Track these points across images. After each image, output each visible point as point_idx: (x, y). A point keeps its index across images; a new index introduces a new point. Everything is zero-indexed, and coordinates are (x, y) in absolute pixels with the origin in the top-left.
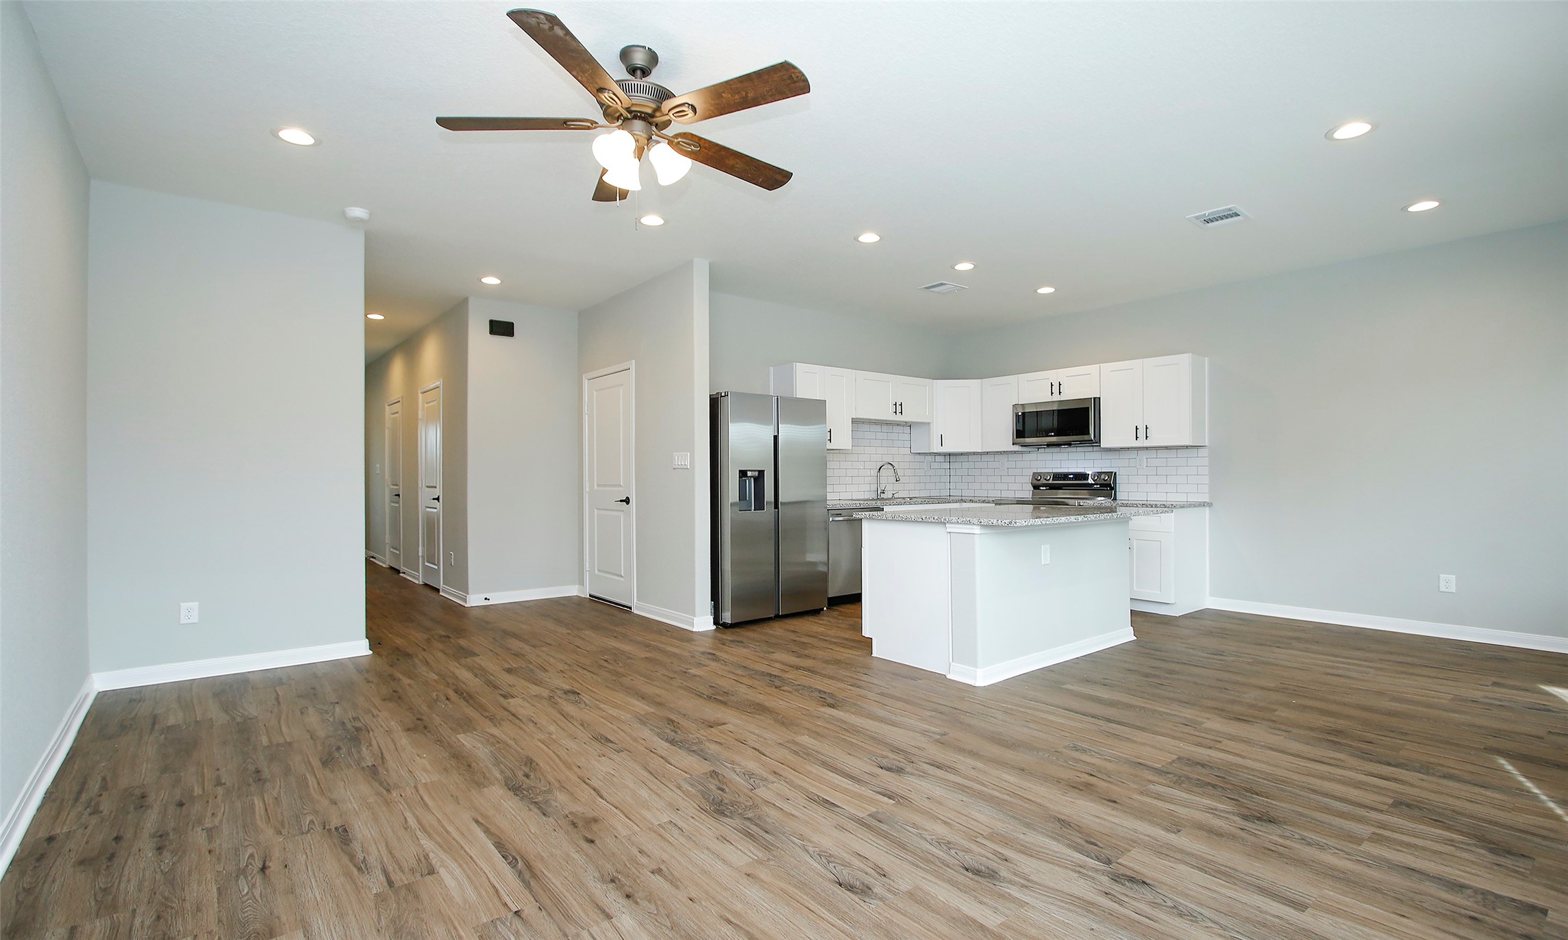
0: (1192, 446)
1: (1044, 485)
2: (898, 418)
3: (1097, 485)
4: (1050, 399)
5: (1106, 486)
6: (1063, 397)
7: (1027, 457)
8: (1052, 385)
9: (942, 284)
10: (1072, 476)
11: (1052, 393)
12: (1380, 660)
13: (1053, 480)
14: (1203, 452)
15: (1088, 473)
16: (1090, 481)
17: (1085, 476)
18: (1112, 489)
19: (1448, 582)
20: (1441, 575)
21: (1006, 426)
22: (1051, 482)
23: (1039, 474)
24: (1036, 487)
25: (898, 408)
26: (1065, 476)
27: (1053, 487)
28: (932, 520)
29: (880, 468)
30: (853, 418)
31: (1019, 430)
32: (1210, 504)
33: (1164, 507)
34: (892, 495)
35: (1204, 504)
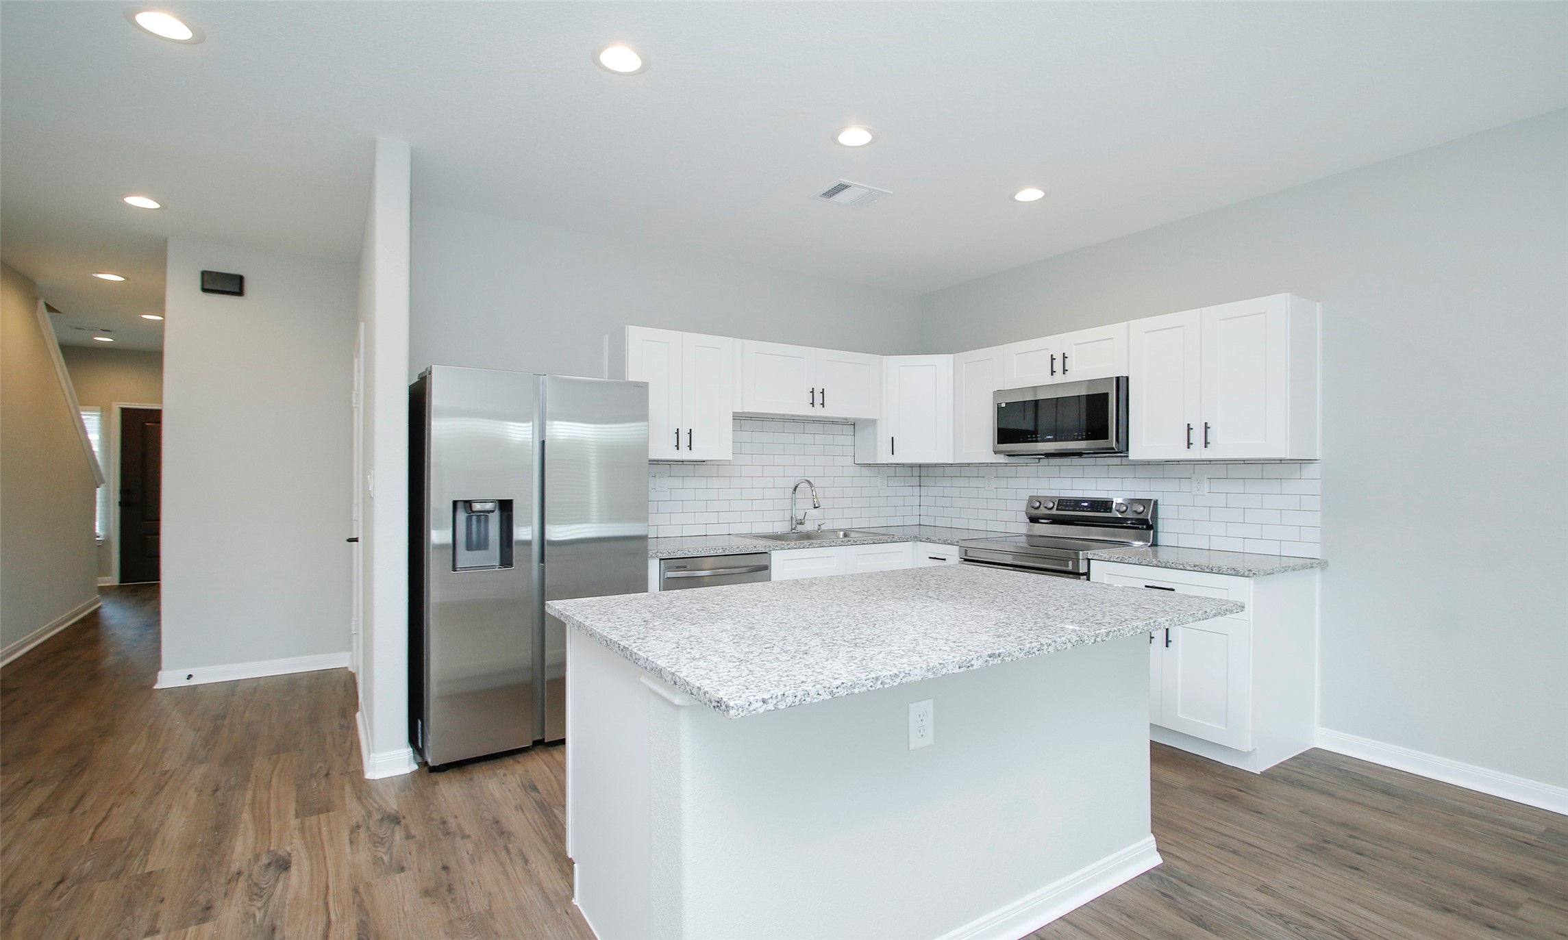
0: (1291, 460)
1: (1044, 517)
2: (818, 412)
3: (1127, 520)
4: (1047, 380)
5: (1142, 523)
6: (1069, 378)
7: (1018, 473)
8: (1052, 359)
10: (1086, 504)
11: (1053, 372)
13: (1057, 510)
14: (1312, 471)
15: (1112, 500)
16: (1117, 514)
17: (1105, 505)
18: (1150, 527)
21: (985, 425)
22: (1054, 512)
23: (1039, 499)
24: (1034, 520)
25: (817, 396)
26: (1076, 504)
27: (1056, 520)
29: (796, 487)
30: (733, 412)
31: (1003, 429)
32: (1323, 565)
33: (1234, 573)
34: (818, 527)
35: (1310, 564)
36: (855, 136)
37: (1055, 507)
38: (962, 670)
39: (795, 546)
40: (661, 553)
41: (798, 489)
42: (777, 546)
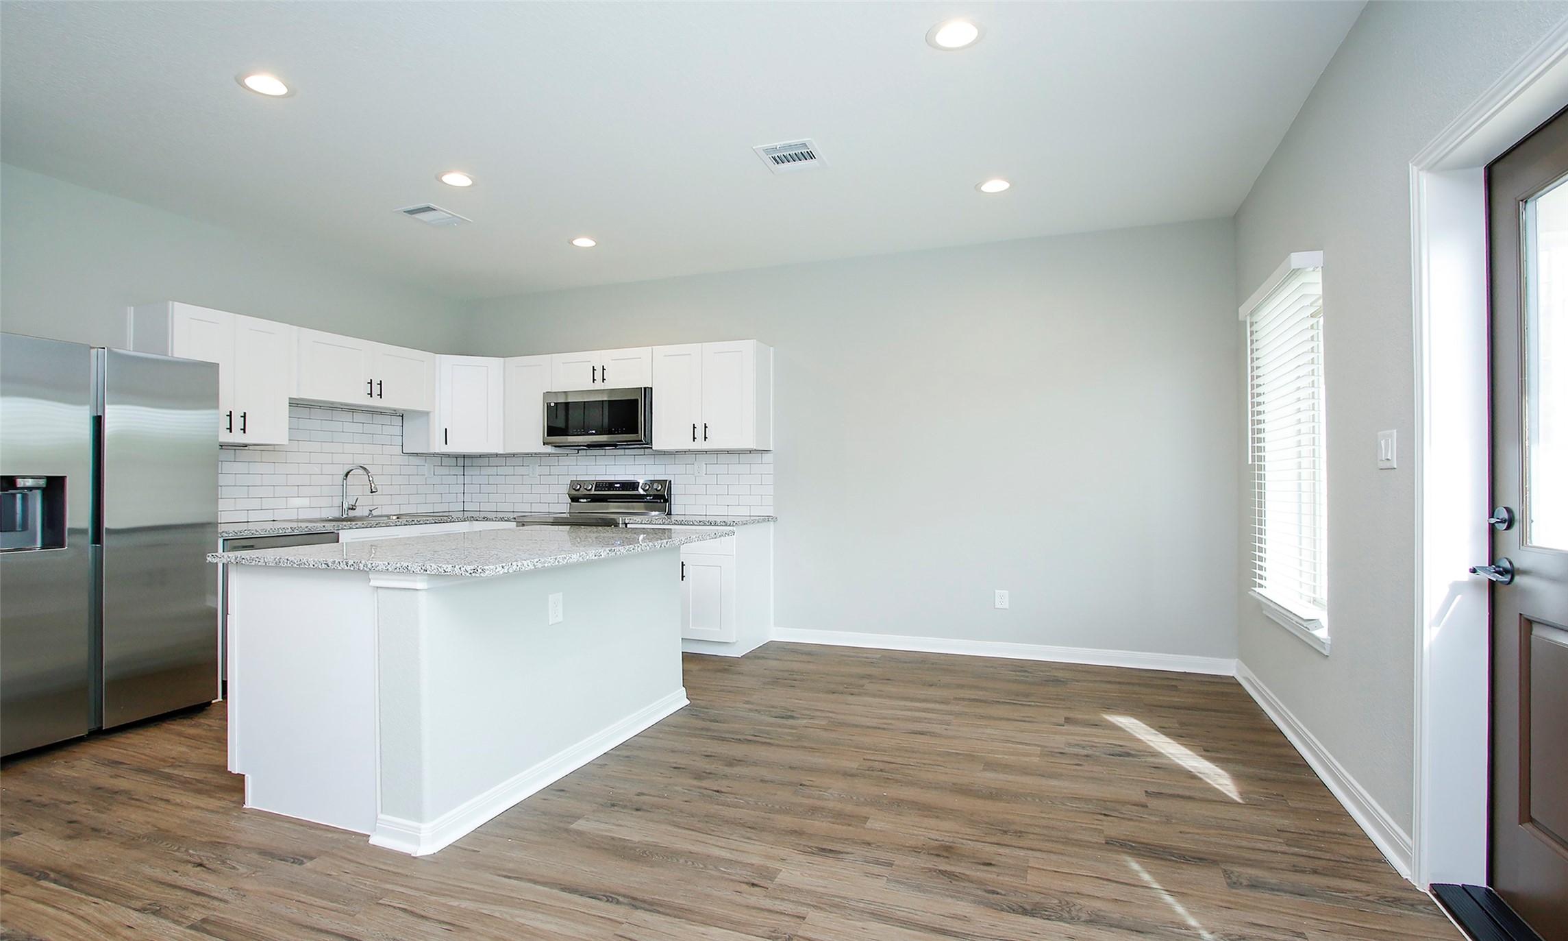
0: (755, 450)
1: (584, 497)
2: (375, 402)
3: (650, 496)
4: (591, 387)
5: (660, 497)
6: (609, 385)
7: (565, 461)
8: (594, 370)
9: (429, 209)
10: (618, 485)
11: (594, 380)
12: (956, 699)
13: (595, 490)
14: (768, 458)
15: (638, 481)
16: (641, 492)
17: (633, 485)
18: (666, 501)
19: (1002, 598)
20: (996, 591)
21: (537, 421)
22: (593, 492)
23: (579, 483)
24: (574, 499)
25: (375, 388)
26: (610, 485)
27: (594, 499)
28: (343, 566)
29: (349, 472)
30: (290, 398)
31: (552, 427)
32: (774, 519)
33: (724, 524)
34: (369, 512)
35: (768, 519)
36: (457, 179)
37: (593, 489)
38: (596, 557)
39: (363, 526)
40: (226, 533)
41: (349, 476)
42: (345, 526)
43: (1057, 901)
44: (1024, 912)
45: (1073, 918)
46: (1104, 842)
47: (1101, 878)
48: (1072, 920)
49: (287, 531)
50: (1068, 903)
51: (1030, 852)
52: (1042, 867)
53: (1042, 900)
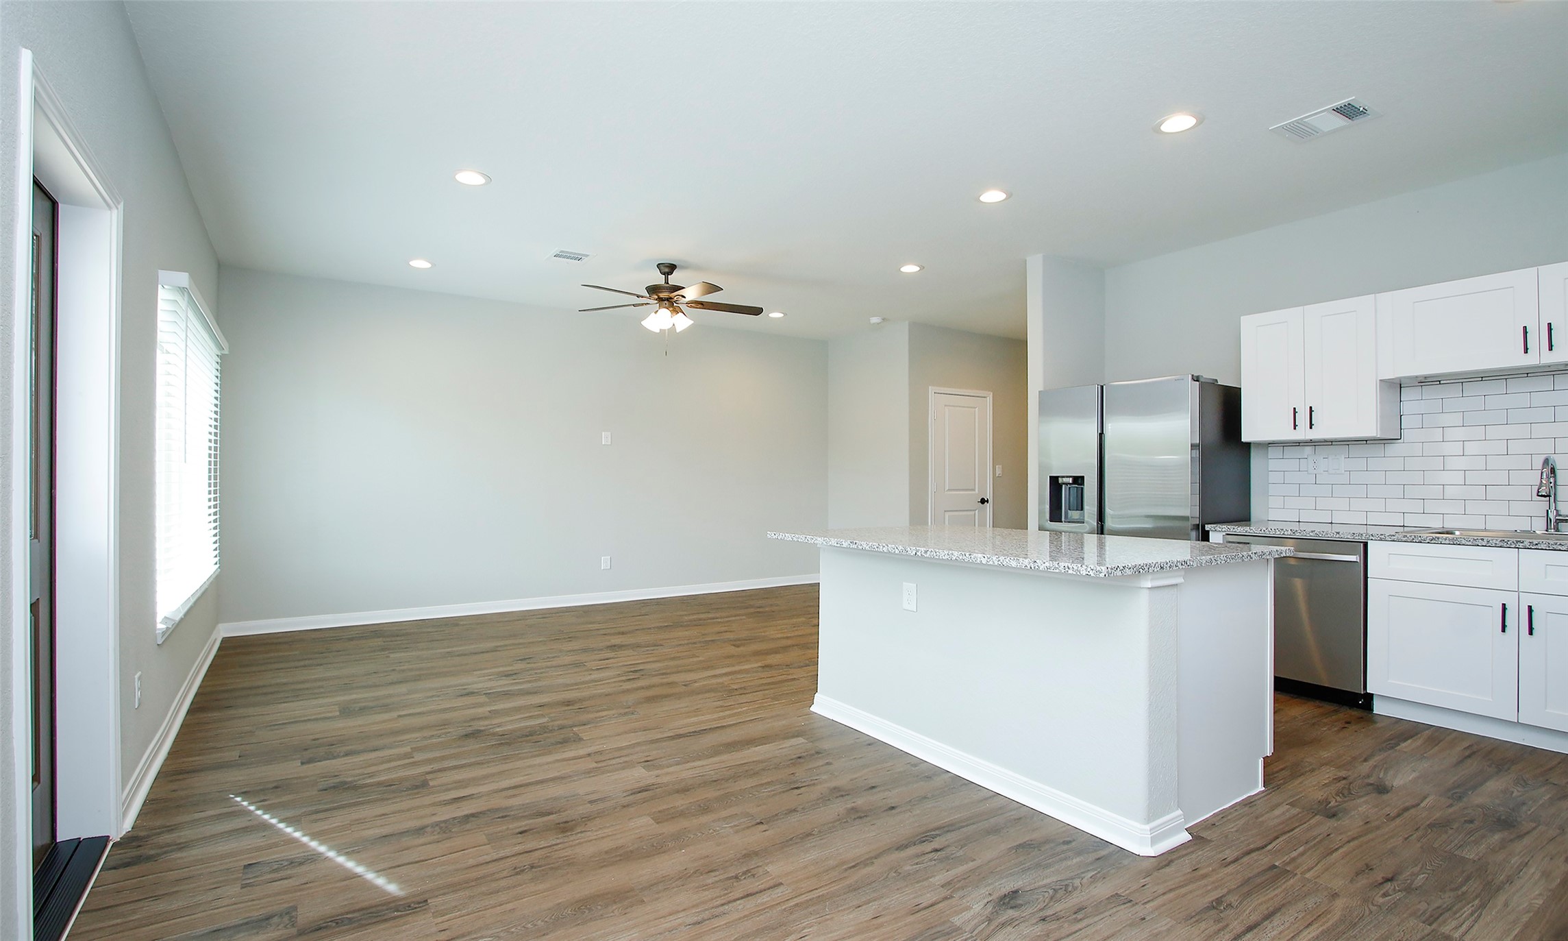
25: (1538, 338)
43: (453, 830)
44: (473, 815)
45: (437, 825)
46: (429, 901)
47: (423, 861)
48: (437, 824)
49: (1286, 533)
50: (444, 832)
51: (496, 857)
52: (477, 848)
53: (464, 826)
